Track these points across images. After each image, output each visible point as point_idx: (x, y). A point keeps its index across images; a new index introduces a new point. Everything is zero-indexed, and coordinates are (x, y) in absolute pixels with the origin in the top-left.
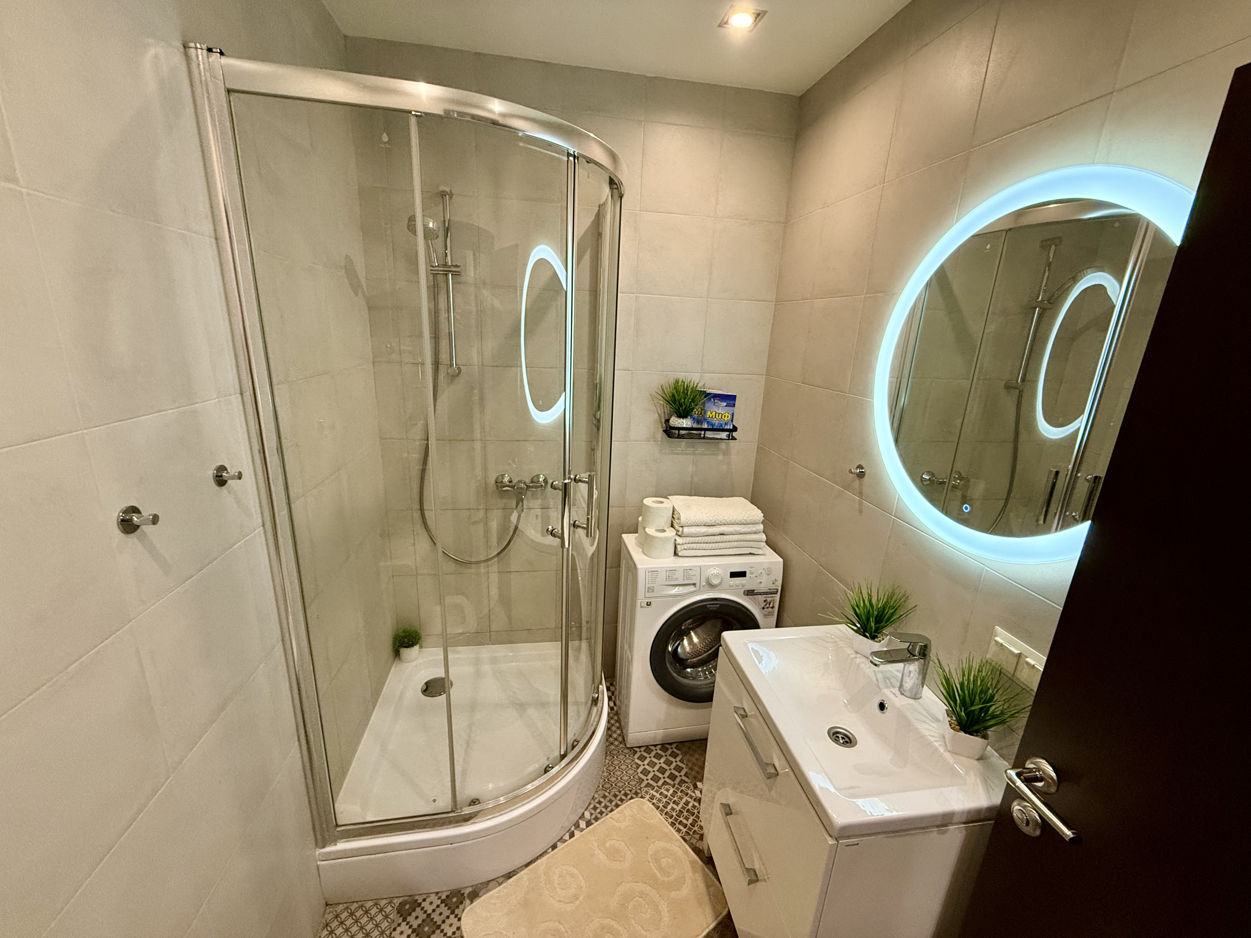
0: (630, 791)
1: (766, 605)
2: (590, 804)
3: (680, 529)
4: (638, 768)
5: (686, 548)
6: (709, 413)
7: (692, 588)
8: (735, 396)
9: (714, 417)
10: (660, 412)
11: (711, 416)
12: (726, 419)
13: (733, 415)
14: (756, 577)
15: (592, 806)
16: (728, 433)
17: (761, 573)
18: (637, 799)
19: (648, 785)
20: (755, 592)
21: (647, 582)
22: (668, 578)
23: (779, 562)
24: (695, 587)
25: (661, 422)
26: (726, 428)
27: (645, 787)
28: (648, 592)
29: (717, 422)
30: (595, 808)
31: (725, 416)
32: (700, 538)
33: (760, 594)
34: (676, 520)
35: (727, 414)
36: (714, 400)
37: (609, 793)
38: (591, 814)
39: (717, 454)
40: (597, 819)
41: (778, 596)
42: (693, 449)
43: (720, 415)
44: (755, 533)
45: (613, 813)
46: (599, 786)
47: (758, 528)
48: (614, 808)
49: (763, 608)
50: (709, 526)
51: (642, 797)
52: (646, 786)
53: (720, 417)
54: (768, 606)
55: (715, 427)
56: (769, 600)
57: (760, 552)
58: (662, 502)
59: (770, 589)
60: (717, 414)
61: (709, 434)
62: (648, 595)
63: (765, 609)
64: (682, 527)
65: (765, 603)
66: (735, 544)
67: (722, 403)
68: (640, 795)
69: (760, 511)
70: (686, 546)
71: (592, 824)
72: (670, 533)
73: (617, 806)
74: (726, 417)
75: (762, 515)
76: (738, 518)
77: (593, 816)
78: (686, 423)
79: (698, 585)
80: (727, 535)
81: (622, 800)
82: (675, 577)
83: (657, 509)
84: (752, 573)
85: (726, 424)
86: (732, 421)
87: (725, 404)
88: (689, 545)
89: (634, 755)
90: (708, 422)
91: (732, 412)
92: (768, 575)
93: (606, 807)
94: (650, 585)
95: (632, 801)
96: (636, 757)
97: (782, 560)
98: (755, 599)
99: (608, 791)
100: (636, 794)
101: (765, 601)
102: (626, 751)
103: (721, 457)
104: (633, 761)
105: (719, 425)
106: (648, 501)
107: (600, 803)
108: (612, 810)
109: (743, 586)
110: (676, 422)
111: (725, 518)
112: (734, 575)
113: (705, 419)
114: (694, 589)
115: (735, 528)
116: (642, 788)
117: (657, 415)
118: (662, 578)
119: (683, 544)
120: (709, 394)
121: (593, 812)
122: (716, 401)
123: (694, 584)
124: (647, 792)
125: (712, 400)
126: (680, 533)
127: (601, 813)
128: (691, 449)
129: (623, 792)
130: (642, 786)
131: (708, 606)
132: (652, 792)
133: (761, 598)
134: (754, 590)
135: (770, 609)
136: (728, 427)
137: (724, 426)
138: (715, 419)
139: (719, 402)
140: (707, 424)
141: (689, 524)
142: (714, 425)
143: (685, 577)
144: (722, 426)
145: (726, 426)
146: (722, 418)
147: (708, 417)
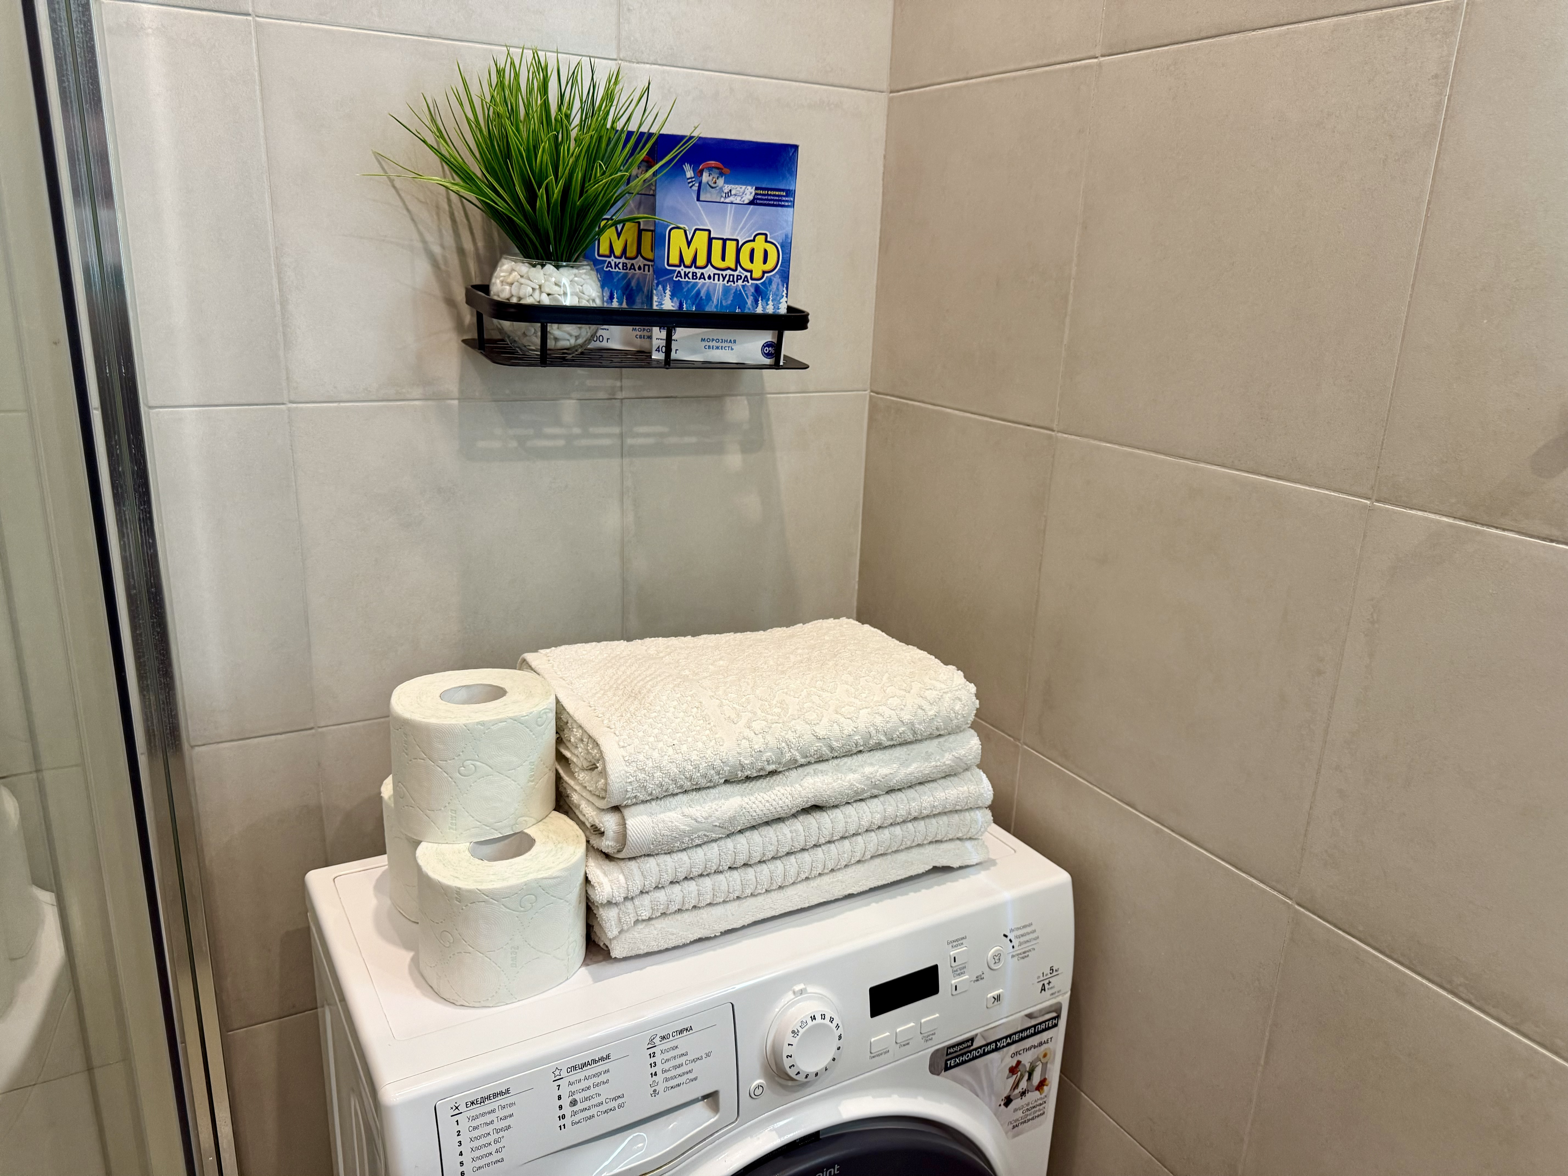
1: (1016, 1086)
3: (609, 823)
6: (677, 239)
7: (699, 1118)
8: (796, 147)
9: (701, 260)
10: (437, 249)
11: (688, 261)
12: (758, 268)
13: (786, 248)
14: (979, 979)
16: (768, 336)
17: (997, 957)
20: (975, 1044)
22: (571, 1108)
23: (1058, 888)
24: (712, 1106)
25: (450, 302)
26: (759, 310)
29: (720, 284)
32: (713, 851)
33: (995, 1046)
34: (582, 776)
35: (760, 245)
36: (698, 173)
39: (719, 449)
41: (1058, 1034)
43: (731, 247)
44: (949, 774)
47: (959, 751)
49: (1008, 1101)
50: (748, 779)
53: (730, 261)
54: (1023, 1085)
55: (711, 308)
56: (1026, 1059)
57: (970, 853)
59: (1030, 1016)
63: (1016, 1103)
64: (616, 809)
65: (1011, 1081)
66: (872, 841)
67: (737, 189)
69: (958, 677)
70: (642, 904)
72: (557, 846)
74: (759, 256)
75: (972, 688)
76: (879, 721)
79: (727, 1099)
80: (836, 807)
82: (606, 1092)
83: (469, 729)
84: (959, 971)
85: (760, 292)
86: (785, 277)
87: (748, 192)
88: (661, 896)
90: (677, 289)
91: (780, 233)
92: (1024, 955)
97: (1063, 877)
98: (975, 1073)
101: (1013, 1070)
103: (734, 460)
105: (729, 299)
106: (416, 696)
109: (927, 1038)
110: (523, 282)
111: (822, 733)
112: (885, 997)
113: (662, 274)
114: (712, 1115)
115: (868, 770)
117: (423, 267)
118: (536, 1124)
119: (626, 894)
120: (672, 141)
122: (705, 177)
123: (711, 1098)
126: (607, 844)
128: (607, 430)
133: (1000, 1061)
134: (972, 1040)
135: (1034, 1095)
136: (770, 310)
137: (750, 301)
138: (709, 270)
139: (721, 182)
140: (672, 297)
141: (650, 787)
142: (709, 297)
143: (660, 1077)
144: (742, 303)
145: (756, 301)
146: (738, 261)
147: (674, 259)
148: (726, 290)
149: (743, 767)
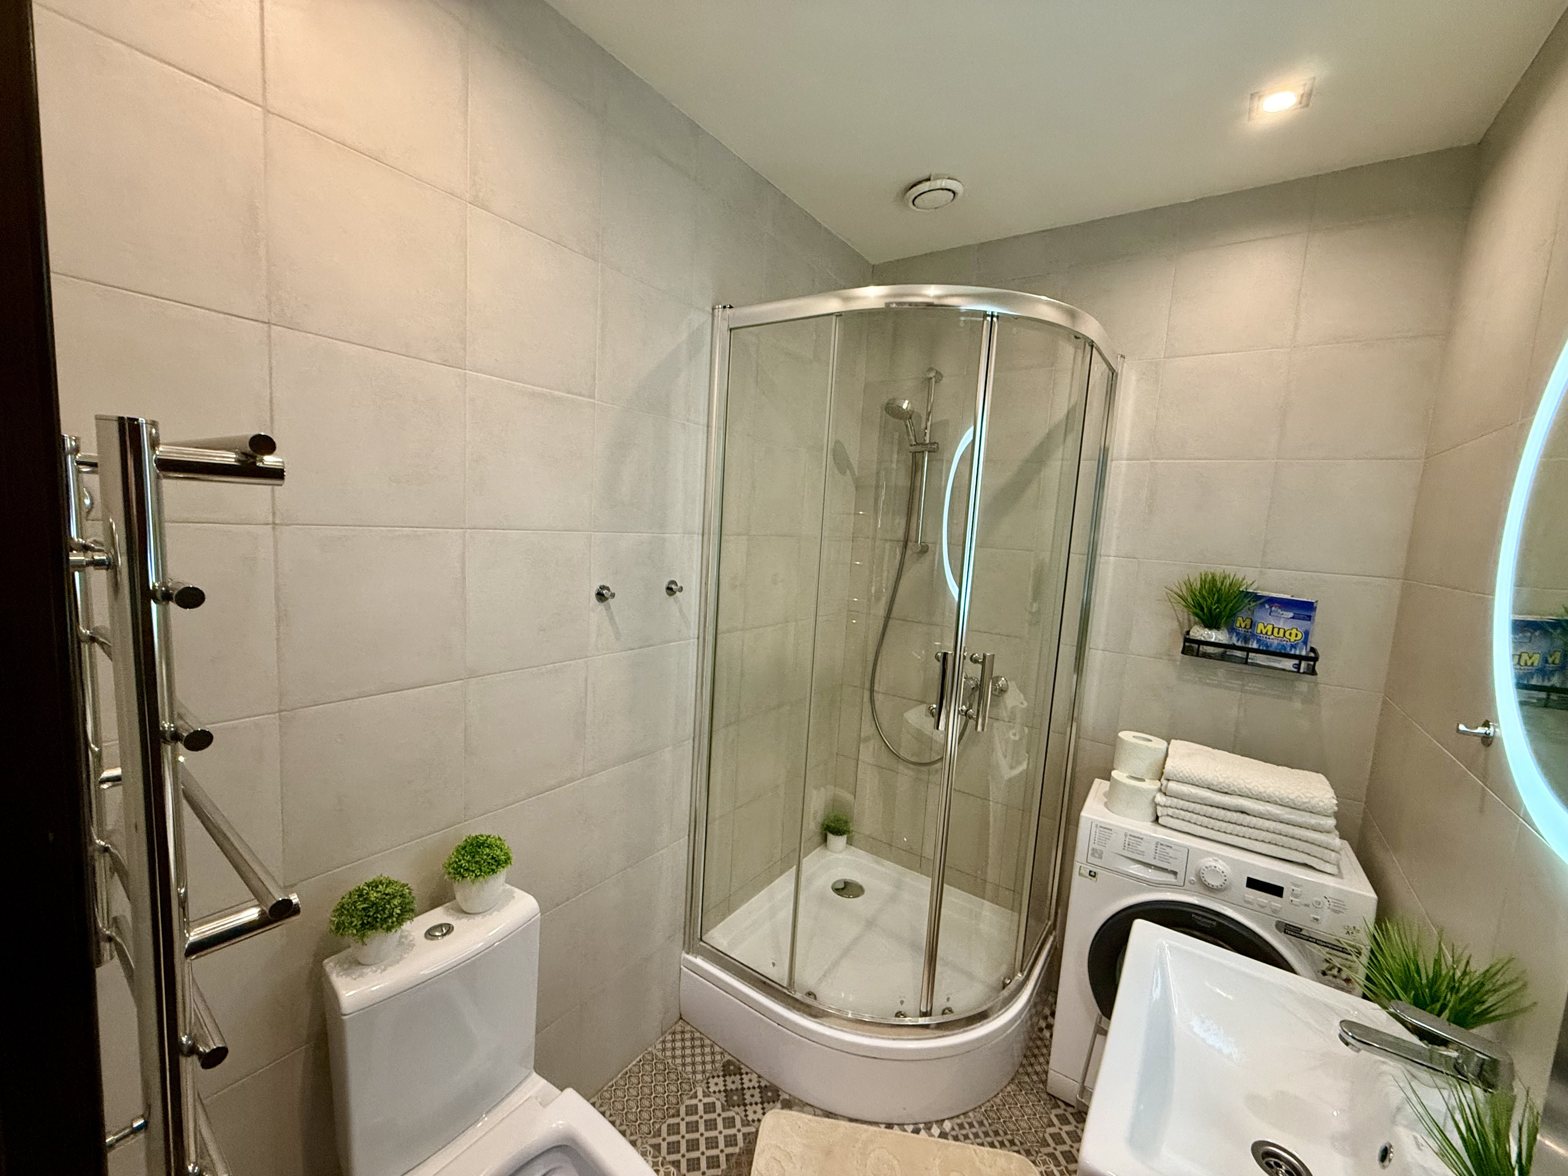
0: (1021, 1143)
1: (1329, 969)
2: (958, 1116)
3: (1165, 783)
4: (1049, 1126)
5: (1170, 814)
6: (1261, 626)
7: (1170, 878)
8: (1316, 603)
9: (1269, 633)
10: (1181, 619)
11: (1264, 632)
12: (1293, 638)
13: (1308, 633)
14: (1307, 906)
15: (959, 1121)
16: (1297, 662)
17: (1319, 903)
18: (1027, 1160)
19: (1052, 1156)
20: (1303, 932)
21: (1092, 841)
22: (1127, 846)
23: (1372, 899)
24: (1176, 878)
26: (1292, 652)
27: (1045, 1154)
28: (1093, 855)
29: (1276, 642)
30: (961, 1126)
31: (1290, 634)
33: (1316, 941)
35: (1294, 632)
36: (1271, 607)
37: (990, 1125)
38: (953, 1129)
40: (956, 1138)
42: (1240, 683)
43: (1282, 631)
44: (1317, 830)
45: (982, 1148)
46: (980, 1107)
47: (1322, 822)
48: (986, 1143)
49: (1324, 973)
50: (1217, 791)
51: (1034, 1162)
52: (1049, 1155)
53: (1281, 634)
54: (1335, 972)
55: (1271, 649)
56: (1337, 961)
57: (1330, 869)
58: (1150, 741)
59: (1340, 941)
60: (1276, 630)
61: (1261, 659)
62: (1091, 859)
63: (1330, 978)
64: (1169, 781)
65: (1327, 966)
66: (1270, 836)
67: (1285, 613)
68: (1033, 1158)
70: (1170, 811)
71: (948, 1139)
72: (1151, 785)
73: (992, 1145)
74: (1295, 635)
75: (1336, 801)
76: (1277, 793)
77: (954, 1133)
78: (1214, 636)
79: (1181, 875)
80: (1254, 816)
81: (1002, 1145)
82: (1139, 849)
83: (1135, 746)
84: (1295, 897)
85: (1293, 646)
86: (1306, 643)
87: (1291, 615)
88: (1179, 812)
89: (1052, 1108)
90: (1259, 641)
91: (1304, 629)
92: (1337, 913)
93: (976, 1135)
94: (1096, 846)
95: (1015, 1154)
96: (1054, 1112)
97: (1374, 896)
98: (1305, 946)
99: (990, 1121)
100: (1028, 1153)
101: (1328, 961)
102: (1045, 1096)
103: (1298, 705)
104: (1047, 1113)
105: (1280, 647)
106: (1126, 735)
107: (971, 1125)
108: (982, 1145)
109: (1275, 911)
110: (1200, 633)
111: (1249, 786)
112: (1253, 884)
113: (1253, 635)
114: (1174, 880)
115: (1269, 808)
116: (1041, 1152)
117: (1176, 623)
118: (1117, 843)
119: (1165, 806)
120: (1262, 597)
121: (956, 1128)
122: (1273, 608)
123: (1174, 873)
124: (1044, 1163)
125: (1267, 606)
126: (1164, 789)
127: (966, 1137)
128: (1238, 682)
129: (1010, 1137)
130: (1042, 1150)
131: (1193, 915)
132: (1052, 1167)
133: (1319, 950)
134: (1301, 930)
135: (1341, 982)
136: (1297, 653)
137: (1288, 649)
138: (1272, 637)
139: (1279, 610)
140: (1257, 643)
141: (1178, 776)
142: (1271, 645)
143: (1157, 855)
144: (1285, 649)
145: (1291, 650)
146: (1284, 636)
147: (1259, 631)
148: (1278, 644)
149: (1213, 784)
